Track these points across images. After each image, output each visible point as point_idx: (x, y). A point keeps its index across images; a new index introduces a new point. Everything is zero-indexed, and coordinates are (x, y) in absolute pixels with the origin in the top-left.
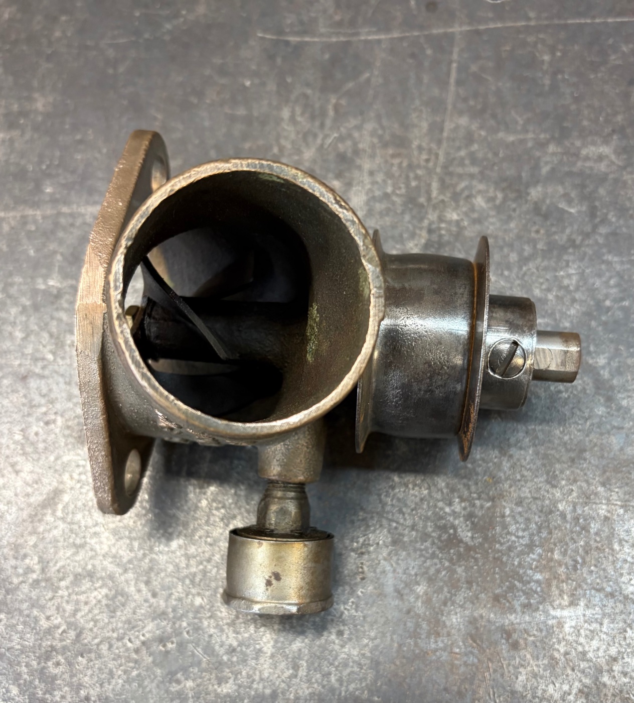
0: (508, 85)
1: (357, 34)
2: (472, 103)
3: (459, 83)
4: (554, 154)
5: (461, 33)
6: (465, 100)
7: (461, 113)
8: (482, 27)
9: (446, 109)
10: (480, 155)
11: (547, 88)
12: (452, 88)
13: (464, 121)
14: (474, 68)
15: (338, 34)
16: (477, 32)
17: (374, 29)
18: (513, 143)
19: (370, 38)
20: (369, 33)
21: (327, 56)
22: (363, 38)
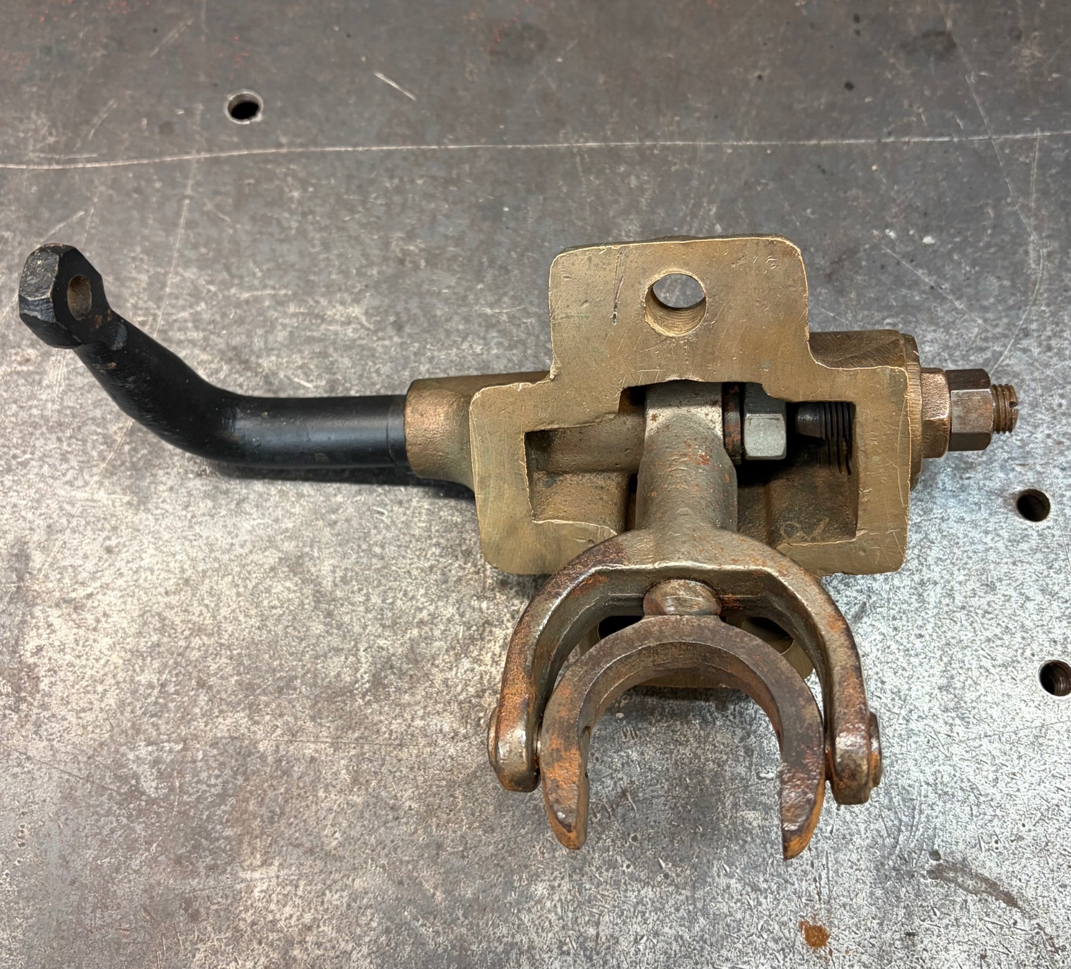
0: (248, 227)
1: (74, 161)
2: (203, 250)
3: (191, 224)
4: (295, 315)
5: (198, 161)
6: (195, 247)
7: (187, 263)
8: (223, 155)
9: (171, 257)
10: (206, 316)
11: (293, 232)
12: (181, 231)
13: (191, 273)
14: (209, 207)
15: (50, 161)
16: (216, 161)
17: (95, 155)
18: (247, 302)
19: (89, 166)
20: (89, 160)
21: (34, 189)
22: (80, 166)
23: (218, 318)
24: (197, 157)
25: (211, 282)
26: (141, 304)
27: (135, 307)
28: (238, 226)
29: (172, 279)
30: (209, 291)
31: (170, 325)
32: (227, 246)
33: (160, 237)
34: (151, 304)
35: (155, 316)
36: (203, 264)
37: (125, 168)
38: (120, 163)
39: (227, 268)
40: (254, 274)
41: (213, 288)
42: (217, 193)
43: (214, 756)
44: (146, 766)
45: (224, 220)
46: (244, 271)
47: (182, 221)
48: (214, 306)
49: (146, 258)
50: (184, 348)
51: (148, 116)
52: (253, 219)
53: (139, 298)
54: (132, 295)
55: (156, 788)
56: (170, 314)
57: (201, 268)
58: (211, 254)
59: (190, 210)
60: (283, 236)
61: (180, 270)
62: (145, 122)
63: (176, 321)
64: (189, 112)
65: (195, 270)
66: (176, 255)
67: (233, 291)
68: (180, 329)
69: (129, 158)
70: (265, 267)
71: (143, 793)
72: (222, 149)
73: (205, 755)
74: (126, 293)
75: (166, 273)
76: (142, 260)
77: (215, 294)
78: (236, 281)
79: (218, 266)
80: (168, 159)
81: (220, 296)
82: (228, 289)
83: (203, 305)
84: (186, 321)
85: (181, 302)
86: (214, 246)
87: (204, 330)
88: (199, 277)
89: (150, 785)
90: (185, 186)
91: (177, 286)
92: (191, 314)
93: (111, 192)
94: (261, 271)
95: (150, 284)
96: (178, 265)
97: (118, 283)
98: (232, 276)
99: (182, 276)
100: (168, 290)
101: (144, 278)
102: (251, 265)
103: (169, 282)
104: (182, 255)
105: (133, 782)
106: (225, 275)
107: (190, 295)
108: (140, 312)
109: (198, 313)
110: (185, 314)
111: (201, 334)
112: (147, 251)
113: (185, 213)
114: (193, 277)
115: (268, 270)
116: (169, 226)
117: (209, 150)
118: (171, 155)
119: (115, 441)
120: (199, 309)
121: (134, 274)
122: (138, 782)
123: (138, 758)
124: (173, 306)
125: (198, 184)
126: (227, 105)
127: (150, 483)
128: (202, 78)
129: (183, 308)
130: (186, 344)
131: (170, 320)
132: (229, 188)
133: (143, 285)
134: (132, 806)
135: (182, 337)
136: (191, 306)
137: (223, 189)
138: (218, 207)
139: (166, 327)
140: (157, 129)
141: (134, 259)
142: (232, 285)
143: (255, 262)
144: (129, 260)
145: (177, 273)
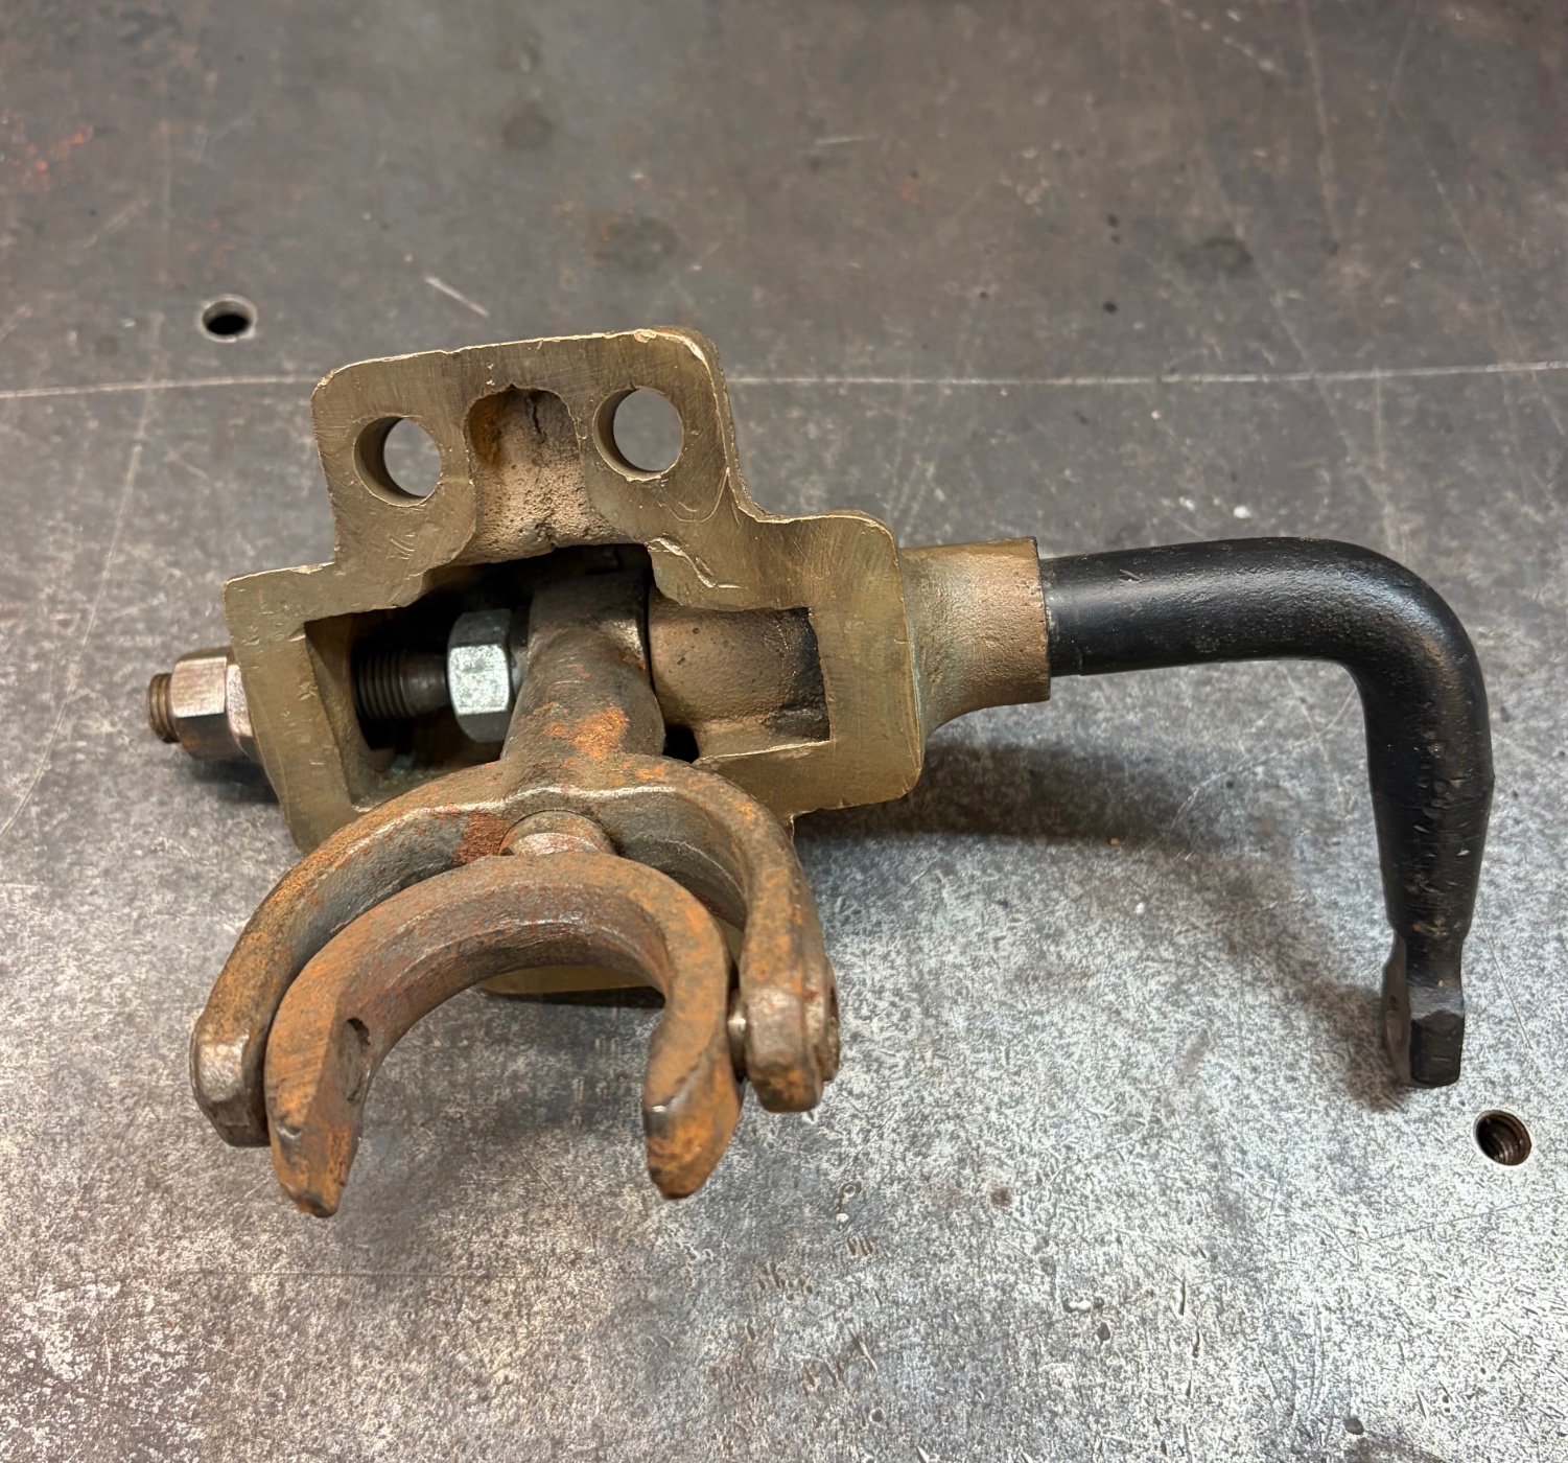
23: (185, 614)
24: (155, 386)
25: (175, 564)
26: (62, 595)
27: (53, 600)
28: (219, 484)
29: (112, 559)
30: (171, 576)
31: (108, 626)
32: (201, 513)
33: (96, 497)
34: (79, 596)
35: (84, 614)
36: (165, 539)
37: (42, 400)
38: (34, 393)
39: (201, 544)
40: (243, 554)
41: (177, 573)
42: (184, 437)
43: (174, 1304)
44: (56, 1327)
45: (195, 477)
46: (227, 548)
47: (130, 476)
48: (177, 599)
49: (71, 528)
50: (130, 660)
51: (79, 328)
52: (243, 475)
53: (59, 586)
54: (49, 581)
55: (72, 1364)
56: (108, 611)
57: (158, 544)
58: (175, 524)
59: (143, 461)
60: (289, 498)
61: (127, 547)
62: (73, 336)
63: (118, 620)
64: (142, 324)
65: (149, 546)
66: (119, 524)
67: (210, 576)
68: (124, 633)
69: (47, 386)
70: (260, 543)
71: (49, 1373)
72: (192, 376)
73: (158, 1303)
74: (37, 577)
75: (104, 550)
76: (65, 531)
77: (181, 581)
78: (215, 563)
79: (187, 542)
80: (108, 388)
81: (190, 584)
82: (203, 574)
83: (162, 596)
84: (133, 620)
85: (126, 593)
86: (180, 511)
87: (162, 633)
88: (156, 557)
89: (60, 1358)
90: (134, 427)
91: (121, 568)
92: (142, 610)
93: (18, 433)
94: (254, 547)
95: (77, 567)
96: (121, 540)
97: (26, 565)
98: (208, 555)
99: (129, 554)
100: (105, 575)
101: (68, 557)
102: (239, 538)
103: (108, 564)
104: (128, 525)
105: (32, 1355)
106: (198, 554)
107: (143, 583)
108: (60, 607)
109: (154, 610)
110: (134, 610)
111: (158, 640)
112: (75, 520)
113: (134, 466)
114: (145, 555)
115: (266, 547)
116: (111, 483)
117: (174, 377)
118: (113, 381)
119: (16, 800)
120: (155, 602)
121: (52, 551)
122: (39, 1354)
123: (41, 1312)
124: (114, 599)
125: (155, 424)
126: (200, 316)
127: (72, 864)
128: (163, 278)
129: (130, 602)
130: (133, 654)
131: (109, 619)
132: (203, 430)
133: (67, 567)
134: (27, 1396)
135: (128, 644)
136: (143, 598)
137: (194, 432)
138: (188, 457)
139: (101, 630)
140: (92, 347)
141: (53, 530)
142: (208, 568)
143: (244, 536)
144: (44, 531)
145: (120, 551)
